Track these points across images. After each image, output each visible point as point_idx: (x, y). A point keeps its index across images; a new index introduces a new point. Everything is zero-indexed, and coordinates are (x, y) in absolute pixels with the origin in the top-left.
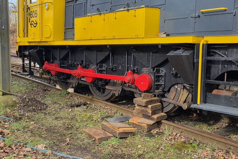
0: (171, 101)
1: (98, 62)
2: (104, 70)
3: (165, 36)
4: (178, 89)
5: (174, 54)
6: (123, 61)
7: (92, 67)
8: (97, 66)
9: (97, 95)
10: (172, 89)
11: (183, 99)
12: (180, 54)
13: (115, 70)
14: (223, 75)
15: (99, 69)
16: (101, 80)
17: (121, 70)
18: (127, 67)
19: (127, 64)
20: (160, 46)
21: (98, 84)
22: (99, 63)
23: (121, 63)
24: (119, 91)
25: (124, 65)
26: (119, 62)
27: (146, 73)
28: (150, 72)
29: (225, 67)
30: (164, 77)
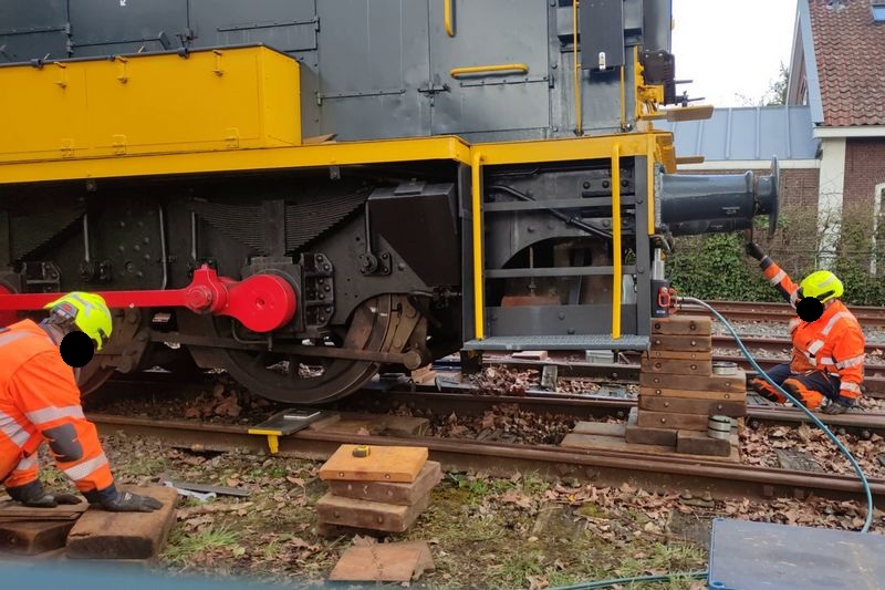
0: (359, 353)
4: (383, 315)
6: (145, 244)
8: (18, 270)
10: (360, 318)
11: (401, 341)
12: (419, 193)
13: (106, 279)
15: (29, 282)
17: (137, 276)
18: (167, 262)
19: (168, 254)
20: (335, 174)
22: (27, 258)
23: (135, 250)
24: (135, 352)
25: (148, 256)
26: (122, 248)
27: (267, 272)
28: (284, 268)
29: (530, 231)
30: (330, 280)
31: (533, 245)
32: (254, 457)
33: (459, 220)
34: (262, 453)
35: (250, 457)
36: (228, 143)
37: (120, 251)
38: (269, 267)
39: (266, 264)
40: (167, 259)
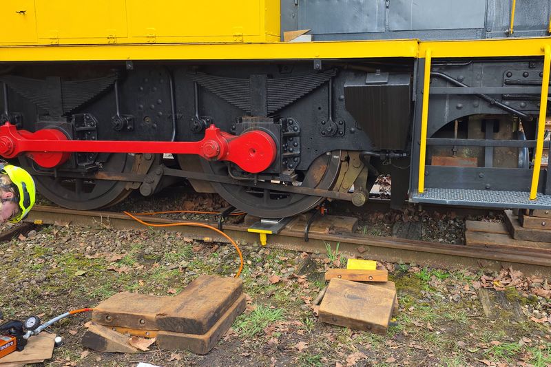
1: (69, 109)
2: (88, 131)
3: (310, 41)
5: (367, 84)
6: (158, 104)
7: (49, 124)
8: (69, 120)
9: (65, 199)
12: (386, 83)
13: (131, 129)
14: (451, 124)
15: (77, 129)
16: (84, 156)
17: (153, 127)
18: (176, 119)
19: (175, 113)
21: (79, 170)
22: (74, 111)
23: (151, 108)
24: (153, 182)
25: (161, 113)
26: (142, 106)
27: (255, 129)
28: (267, 126)
29: (458, 108)
30: (299, 138)
31: (458, 119)
32: (251, 248)
33: (413, 103)
34: (256, 245)
35: (248, 248)
36: (235, 38)
37: (140, 108)
38: (256, 125)
39: (254, 123)
40: (176, 116)
